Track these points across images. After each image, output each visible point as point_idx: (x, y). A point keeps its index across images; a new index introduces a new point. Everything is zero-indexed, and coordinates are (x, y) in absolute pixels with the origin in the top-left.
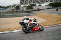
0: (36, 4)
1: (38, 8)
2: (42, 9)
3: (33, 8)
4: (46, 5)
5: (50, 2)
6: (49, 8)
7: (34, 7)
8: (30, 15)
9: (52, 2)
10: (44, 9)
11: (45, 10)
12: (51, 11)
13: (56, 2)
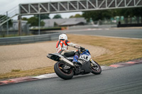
0: (48, 14)
1: (55, 24)
2: (66, 26)
3: (43, 24)
4: (71, 17)
5: (89, 8)
6: (82, 24)
7: (45, 21)
8: (52, 38)
9: (93, 8)
10: (70, 26)
11: (74, 27)
12: (89, 29)
13: (102, 9)
